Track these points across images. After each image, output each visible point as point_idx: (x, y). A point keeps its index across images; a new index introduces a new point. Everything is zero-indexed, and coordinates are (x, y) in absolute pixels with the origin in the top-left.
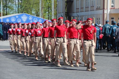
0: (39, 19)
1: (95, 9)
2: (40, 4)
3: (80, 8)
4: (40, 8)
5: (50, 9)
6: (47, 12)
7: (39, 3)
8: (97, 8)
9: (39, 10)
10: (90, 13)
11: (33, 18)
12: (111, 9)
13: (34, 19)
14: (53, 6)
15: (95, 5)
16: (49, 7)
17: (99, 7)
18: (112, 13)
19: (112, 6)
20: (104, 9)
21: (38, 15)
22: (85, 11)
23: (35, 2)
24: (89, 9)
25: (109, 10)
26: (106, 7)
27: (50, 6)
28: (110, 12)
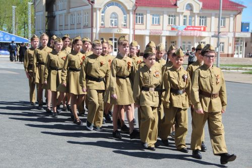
0: (11, 36)
1: (82, 27)
2: (14, 18)
3: (64, 24)
4: (14, 23)
5: (26, 25)
6: (23, 29)
7: (12, 17)
8: (84, 26)
9: (12, 25)
10: (76, 31)
11: (5, 34)
12: (101, 27)
13: (6, 36)
14: (30, 21)
15: (82, 21)
16: (25, 23)
17: (86, 25)
18: (102, 32)
19: (102, 24)
20: (92, 27)
21: (10, 32)
22: (71, 29)
23: (7, 16)
24: (75, 26)
25: (98, 29)
26: (94, 26)
27: (26, 21)
28: (100, 31)
